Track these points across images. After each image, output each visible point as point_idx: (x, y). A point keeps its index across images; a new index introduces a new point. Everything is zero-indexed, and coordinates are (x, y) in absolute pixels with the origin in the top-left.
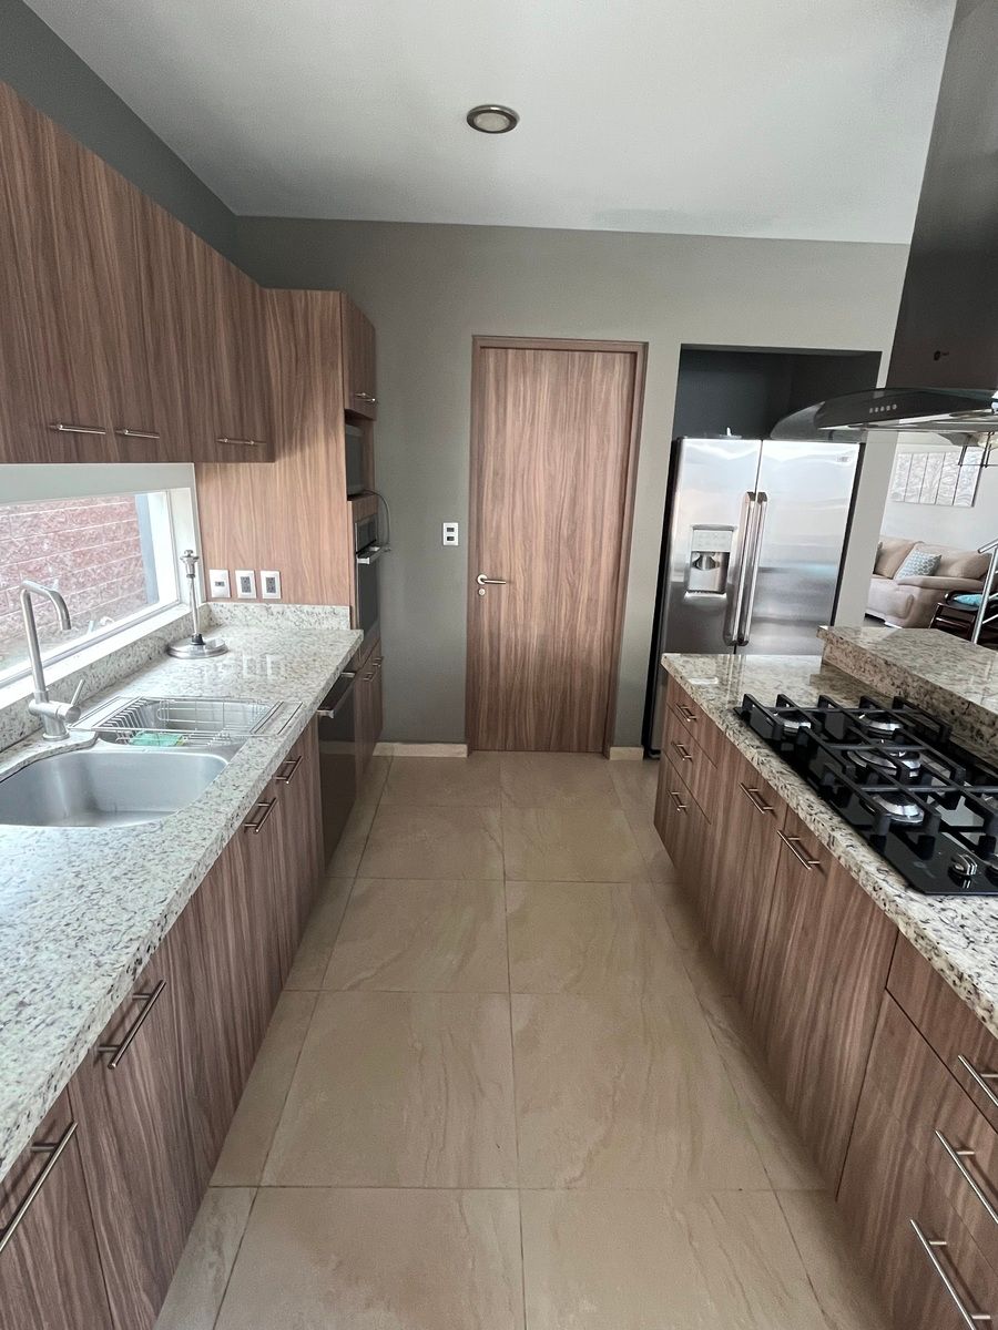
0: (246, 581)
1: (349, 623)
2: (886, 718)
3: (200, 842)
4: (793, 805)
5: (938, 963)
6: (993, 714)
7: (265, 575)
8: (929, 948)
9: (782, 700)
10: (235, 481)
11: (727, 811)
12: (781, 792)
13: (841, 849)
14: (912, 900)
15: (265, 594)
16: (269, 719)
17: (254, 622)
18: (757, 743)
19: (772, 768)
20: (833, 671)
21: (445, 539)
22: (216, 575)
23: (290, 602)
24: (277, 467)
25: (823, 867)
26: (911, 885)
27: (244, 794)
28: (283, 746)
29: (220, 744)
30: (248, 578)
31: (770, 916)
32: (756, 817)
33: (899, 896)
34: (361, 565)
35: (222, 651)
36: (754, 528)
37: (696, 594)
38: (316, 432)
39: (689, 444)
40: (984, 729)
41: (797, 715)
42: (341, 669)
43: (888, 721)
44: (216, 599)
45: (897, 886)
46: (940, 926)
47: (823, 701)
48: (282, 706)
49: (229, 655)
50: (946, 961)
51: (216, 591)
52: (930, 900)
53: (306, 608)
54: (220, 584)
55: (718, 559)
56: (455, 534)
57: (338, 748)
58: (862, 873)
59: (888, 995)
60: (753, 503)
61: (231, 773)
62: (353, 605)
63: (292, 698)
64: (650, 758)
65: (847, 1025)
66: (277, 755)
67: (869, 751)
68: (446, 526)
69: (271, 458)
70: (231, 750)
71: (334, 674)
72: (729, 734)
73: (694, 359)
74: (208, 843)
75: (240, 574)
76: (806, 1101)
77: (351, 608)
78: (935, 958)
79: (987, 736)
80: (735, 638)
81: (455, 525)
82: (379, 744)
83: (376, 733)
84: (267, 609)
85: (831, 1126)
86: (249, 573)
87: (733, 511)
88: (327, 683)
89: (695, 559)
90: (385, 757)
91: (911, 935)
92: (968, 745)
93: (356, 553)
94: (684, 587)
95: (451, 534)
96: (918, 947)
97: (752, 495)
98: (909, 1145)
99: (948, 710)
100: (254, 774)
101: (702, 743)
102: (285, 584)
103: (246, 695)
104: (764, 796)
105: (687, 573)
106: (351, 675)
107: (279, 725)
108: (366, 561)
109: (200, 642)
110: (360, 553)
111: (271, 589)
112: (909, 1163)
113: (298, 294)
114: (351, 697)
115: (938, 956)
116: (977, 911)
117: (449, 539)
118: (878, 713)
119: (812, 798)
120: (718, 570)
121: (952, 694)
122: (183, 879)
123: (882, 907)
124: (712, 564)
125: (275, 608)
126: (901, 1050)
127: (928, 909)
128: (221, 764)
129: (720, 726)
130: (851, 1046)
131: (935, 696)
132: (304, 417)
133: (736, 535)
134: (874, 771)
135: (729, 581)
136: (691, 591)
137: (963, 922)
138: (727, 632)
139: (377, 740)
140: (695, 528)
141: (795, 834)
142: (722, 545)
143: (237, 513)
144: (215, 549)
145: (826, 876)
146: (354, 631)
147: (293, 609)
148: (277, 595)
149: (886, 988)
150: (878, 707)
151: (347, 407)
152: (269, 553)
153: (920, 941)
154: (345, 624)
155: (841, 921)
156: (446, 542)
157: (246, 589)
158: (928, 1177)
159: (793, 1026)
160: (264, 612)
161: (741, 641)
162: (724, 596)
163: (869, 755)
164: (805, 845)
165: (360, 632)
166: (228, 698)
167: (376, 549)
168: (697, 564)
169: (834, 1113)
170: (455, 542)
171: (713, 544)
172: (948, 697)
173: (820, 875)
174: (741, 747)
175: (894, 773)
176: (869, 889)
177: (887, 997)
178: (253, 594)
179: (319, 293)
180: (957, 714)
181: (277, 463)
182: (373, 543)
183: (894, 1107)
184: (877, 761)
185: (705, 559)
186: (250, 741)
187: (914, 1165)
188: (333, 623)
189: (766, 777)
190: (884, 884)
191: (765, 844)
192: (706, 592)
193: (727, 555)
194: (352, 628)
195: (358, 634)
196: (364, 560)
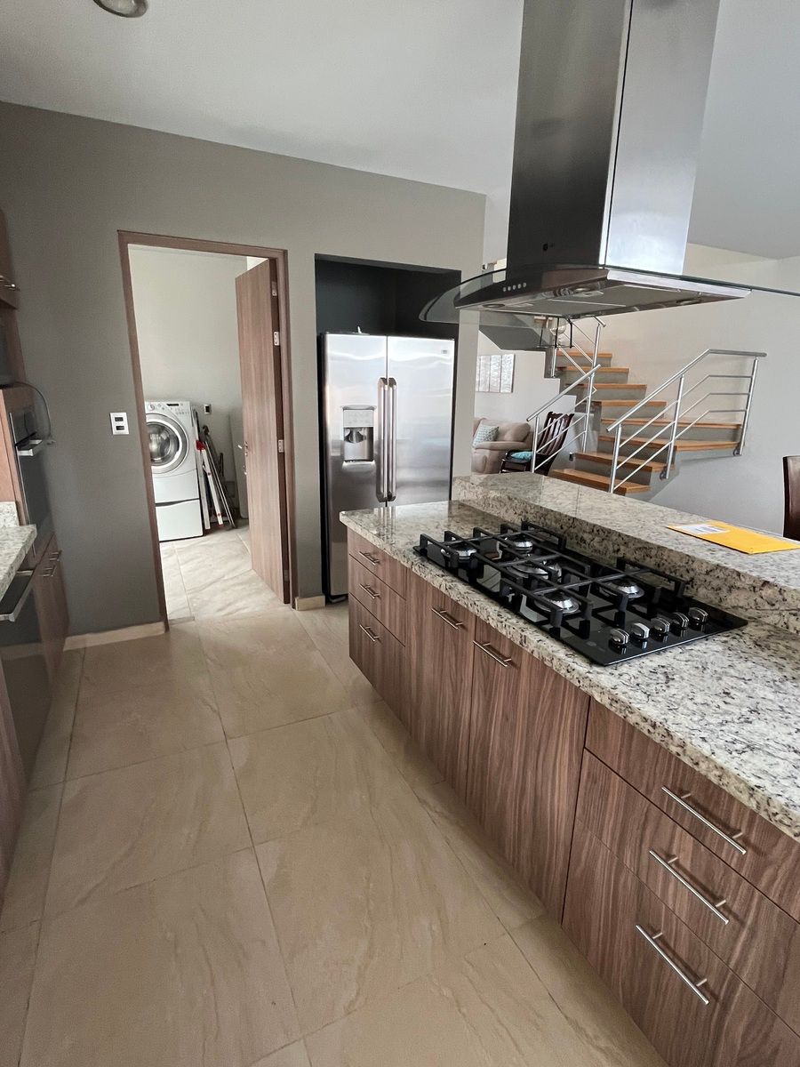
1: (16, 519)
2: (522, 538)
4: (483, 616)
5: (632, 719)
6: (591, 524)
8: (623, 708)
9: (448, 535)
11: (420, 634)
12: (471, 609)
13: (533, 645)
14: (598, 673)
18: (441, 573)
19: (459, 591)
20: (470, 510)
21: (114, 428)
25: (515, 661)
26: (593, 662)
31: (471, 710)
32: (447, 631)
33: (589, 672)
34: (22, 457)
36: (388, 407)
37: (351, 463)
39: (331, 339)
40: (586, 536)
41: (464, 545)
42: (17, 566)
43: (524, 541)
45: (584, 664)
46: (625, 689)
47: (476, 532)
50: (640, 715)
52: (609, 670)
55: (364, 433)
56: (124, 423)
57: (25, 651)
58: (555, 661)
59: (588, 753)
60: (386, 386)
62: (19, 499)
64: (331, 603)
65: (553, 784)
67: (522, 564)
68: (113, 416)
71: (9, 574)
72: (416, 569)
73: (328, 269)
76: (525, 852)
77: (17, 503)
78: (630, 715)
79: (588, 541)
80: (386, 495)
81: (124, 415)
82: (69, 640)
83: (65, 628)
85: (549, 867)
87: (371, 395)
88: (3, 584)
89: (347, 434)
90: (77, 651)
91: (605, 701)
92: (577, 549)
93: (15, 445)
94: (342, 458)
95: (120, 424)
96: (613, 709)
97: (384, 380)
98: (620, 865)
99: (558, 526)
101: (388, 581)
104: (453, 614)
105: (342, 448)
106: (29, 573)
108: (29, 453)
110: (20, 445)
112: (622, 880)
114: (31, 595)
115: (632, 713)
116: (640, 670)
117: (118, 428)
118: (516, 536)
119: (497, 608)
120: (365, 442)
121: (560, 514)
123: (578, 685)
124: (361, 438)
126: (605, 793)
127: (611, 677)
129: (405, 564)
130: (559, 800)
131: (549, 517)
133: (376, 412)
134: (535, 578)
135: (375, 452)
136: (346, 461)
137: (637, 681)
138: (378, 492)
139: (66, 634)
140: (345, 409)
141: (486, 640)
142: (367, 422)
145: (519, 669)
146: (25, 528)
149: (584, 747)
150: (515, 531)
153: (615, 705)
154: (10, 519)
155: (538, 701)
156: (115, 431)
158: (641, 886)
159: (505, 794)
161: (390, 498)
162: (373, 463)
163: (523, 567)
164: (497, 648)
165: (32, 527)
167: (37, 442)
168: (348, 438)
169: (550, 858)
170: (126, 431)
171: (361, 422)
172: (558, 516)
173: (513, 669)
174: (428, 578)
175: (546, 577)
176: (563, 672)
177: (586, 752)
180: (565, 528)
182: (33, 436)
183: (604, 839)
184: (530, 571)
185: (354, 434)
187: (628, 880)
189: (455, 598)
190: (575, 666)
191: (459, 654)
192: (359, 460)
193: (371, 430)
194: (21, 524)
195: (30, 529)
196: (25, 453)
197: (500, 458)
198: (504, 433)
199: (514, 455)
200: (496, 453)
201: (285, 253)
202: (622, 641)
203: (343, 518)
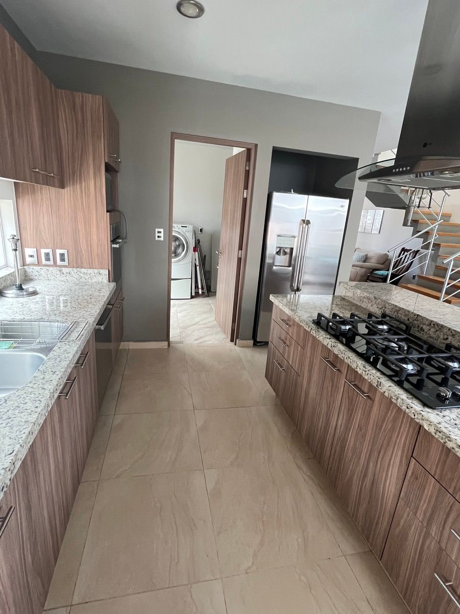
0: (47, 255)
1: (108, 279)
2: (381, 323)
3: (33, 409)
4: (354, 366)
5: (450, 445)
6: (430, 320)
7: (59, 252)
8: (444, 437)
9: (335, 315)
10: (40, 198)
11: (310, 371)
12: (346, 361)
13: (385, 388)
14: (428, 412)
15: (59, 262)
16: (68, 332)
17: (52, 278)
18: (329, 336)
19: (339, 349)
20: (347, 302)
21: (156, 237)
22: (29, 251)
23: (73, 267)
24: (66, 192)
25: (371, 396)
26: (425, 405)
27: (59, 376)
28: (80, 347)
29: (39, 346)
30: (48, 254)
31: (338, 421)
32: (328, 372)
33: (423, 411)
34: (114, 248)
35: (35, 293)
36: (304, 236)
37: (278, 267)
38: (88, 173)
39: (276, 196)
40: (424, 327)
41: (344, 322)
42: (106, 303)
43: (382, 324)
44: (28, 265)
45: (419, 406)
46: (447, 425)
47: (352, 315)
48: (76, 324)
49: (38, 296)
51: (28, 260)
52: (436, 412)
53: (83, 270)
54: (31, 256)
55: (288, 251)
56: (162, 235)
57: (104, 346)
58: (399, 400)
59: (414, 460)
60: (304, 225)
61: (50, 364)
62: (110, 269)
63: (81, 319)
64: (256, 345)
65: (387, 474)
66: (77, 352)
67: (382, 339)
68: (157, 230)
69: (62, 186)
70: (47, 350)
71: (104, 306)
72: (313, 333)
73: (279, 155)
74: (39, 410)
75: (43, 251)
76: (361, 511)
77: (109, 271)
79: (426, 330)
80: (295, 288)
81: (162, 230)
82: (122, 343)
83: (121, 339)
84: (60, 271)
85: (377, 524)
86: (49, 251)
87: (294, 228)
88: (100, 311)
89: (278, 250)
90: (125, 350)
91: (432, 430)
92: (418, 334)
93: (111, 241)
94: (273, 264)
95: (159, 235)
96: (437, 436)
97: (304, 221)
98: (427, 534)
99: (406, 319)
100: (65, 364)
101: (295, 337)
102: (71, 257)
103: (53, 317)
104: (334, 362)
105: (274, 258)
106: (110, 307)
107: (75, 335)
108: (117, 246)
109: (20, 288)
110: (113, 241)
111: (63, 260)
112: (428, 543)
113: (78, 95)
115: (450, 441)
117: (158, 237)
118: (378, 321)
119: (363, 363)
120: (288, 256)
121: (409, 311)
122: (24, 436)
123: (413, 417)
124: (285, 253)
125: (65, 270)
126: (423, 487)
127: (437, 416)
128: (42, 359)
129: (307, 329)
130: (390, 483)
131: (400, 312)
132: (81, 165)
133: (296, 239)
134: (390, 348)
135: (293, 262)
136: (275, 266)
137: (455, 422)
138: (291, 286)
139: (121, 341)
140: (278, 236)
141: (353, 380)
142: (290, 244)
143: (41, 215)
144: (28, 235)
145: (373, 401)
146: (111, 283)
147: (76, 271)
148: (66, 263)
149: (412, 456)
150: (377, 318)
151: (106, 161)
152: (61, 240)
153: (438, 433)
154: (105, 280)
155: (383, 422)
156: (157, 239)
157: (48, 259)
158: (441, 549)
160: (58, 272)
161: (298, 290)
162: (291, 268)
163: (382, 341)
164: (360, 386)
165: (114, 284)
166: (41, 320)
167: (120, 241)
168: (278, 253)
169: (379, 518)
170: (162, 239)
171: (286, 245)
172: (407, 313)
173: (369, 400)
174: (321, 339)
175: (397, 349)
176: (404, 408)
177: (413, 461)
178: (51, 262)
179: (90, 95)
180: (411, 320)
181: (66, 189)
182: (118, 237)
183: (418, 515)
184: (386, 343)
185: (282, 251)
186: (59, 344)
187: (431, 544)
188: (99, 279)
189: (337, 353)
190: (413, 405)
191: (335, 387)
192: (282, 266)
193: (292, 249)
194: (109, 281)
195: (113, 285)
196: (115, 246)
197: (366, 273)
198: (370, 258)
199: (376, 272)
200: (364, 270)
201: (256, 145)
202: (446, 396)
203: (272, 298)
